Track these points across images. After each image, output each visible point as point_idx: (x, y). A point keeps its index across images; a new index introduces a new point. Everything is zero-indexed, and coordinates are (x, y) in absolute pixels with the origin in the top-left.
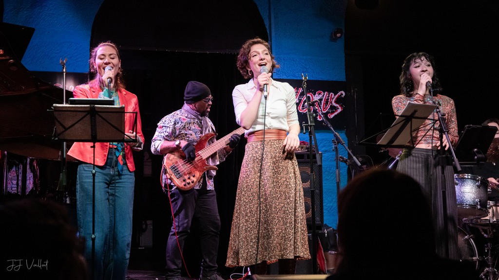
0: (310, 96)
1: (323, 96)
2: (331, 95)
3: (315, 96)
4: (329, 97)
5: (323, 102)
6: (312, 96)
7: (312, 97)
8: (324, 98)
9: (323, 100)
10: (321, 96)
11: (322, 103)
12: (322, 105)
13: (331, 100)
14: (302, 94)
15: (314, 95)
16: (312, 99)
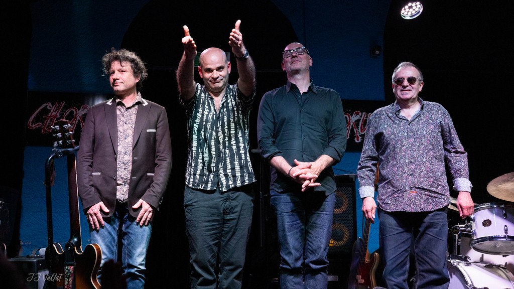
1: (361, 116)
5: (361, 122)
6: (349, 116)
10: (358, 116)
15: (352, 115)
16: (350, 120)
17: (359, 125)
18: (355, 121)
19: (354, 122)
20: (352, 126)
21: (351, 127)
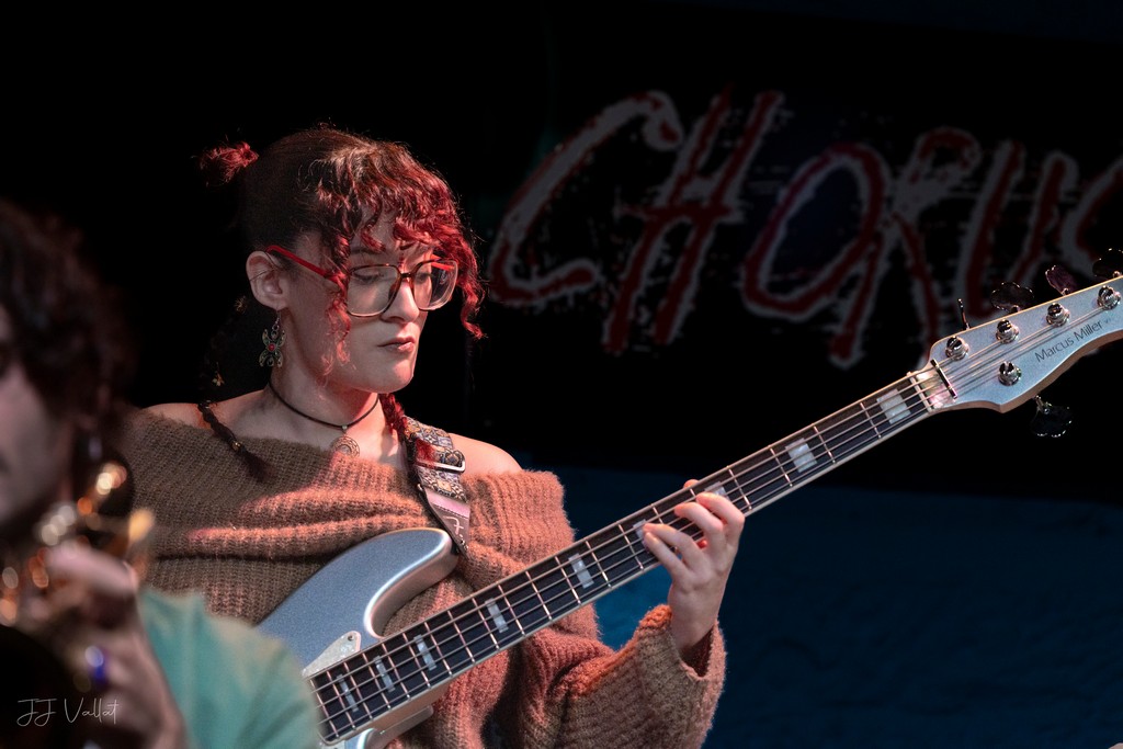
0: (856, 166)
1: (979, 176)
2: (1047, 167)
3: (907, 171)
4: (1027, 186)
5: (972, 230)
6: (872, 169)
7: (877, 184)
8: (983, 198)
9: (978, 214)
10: (955, 174)
11: (968, 243)
12: (963, 263)
13: (1045, 215)
14: (782, 153)
15: (898, 160)
16: (877, 197)
17: (955, 252)
18: (927, 215)
19: (911, 217)
20: (897, 256)
21: (883, 266)
